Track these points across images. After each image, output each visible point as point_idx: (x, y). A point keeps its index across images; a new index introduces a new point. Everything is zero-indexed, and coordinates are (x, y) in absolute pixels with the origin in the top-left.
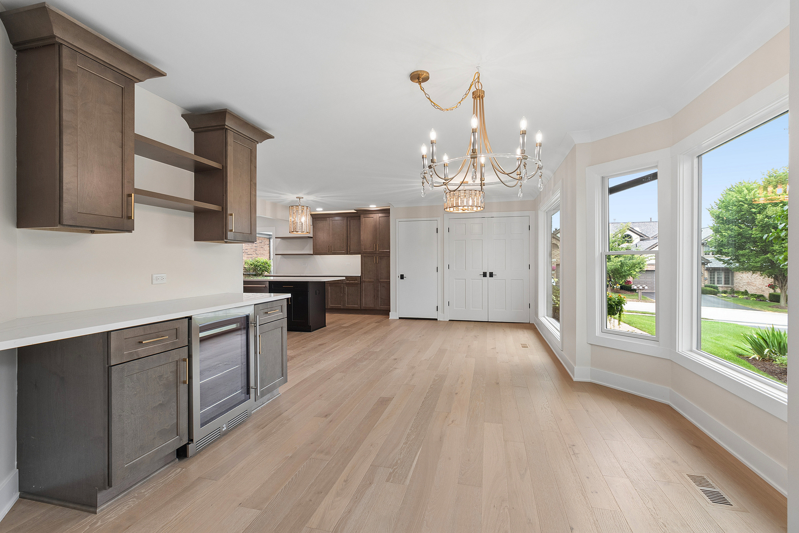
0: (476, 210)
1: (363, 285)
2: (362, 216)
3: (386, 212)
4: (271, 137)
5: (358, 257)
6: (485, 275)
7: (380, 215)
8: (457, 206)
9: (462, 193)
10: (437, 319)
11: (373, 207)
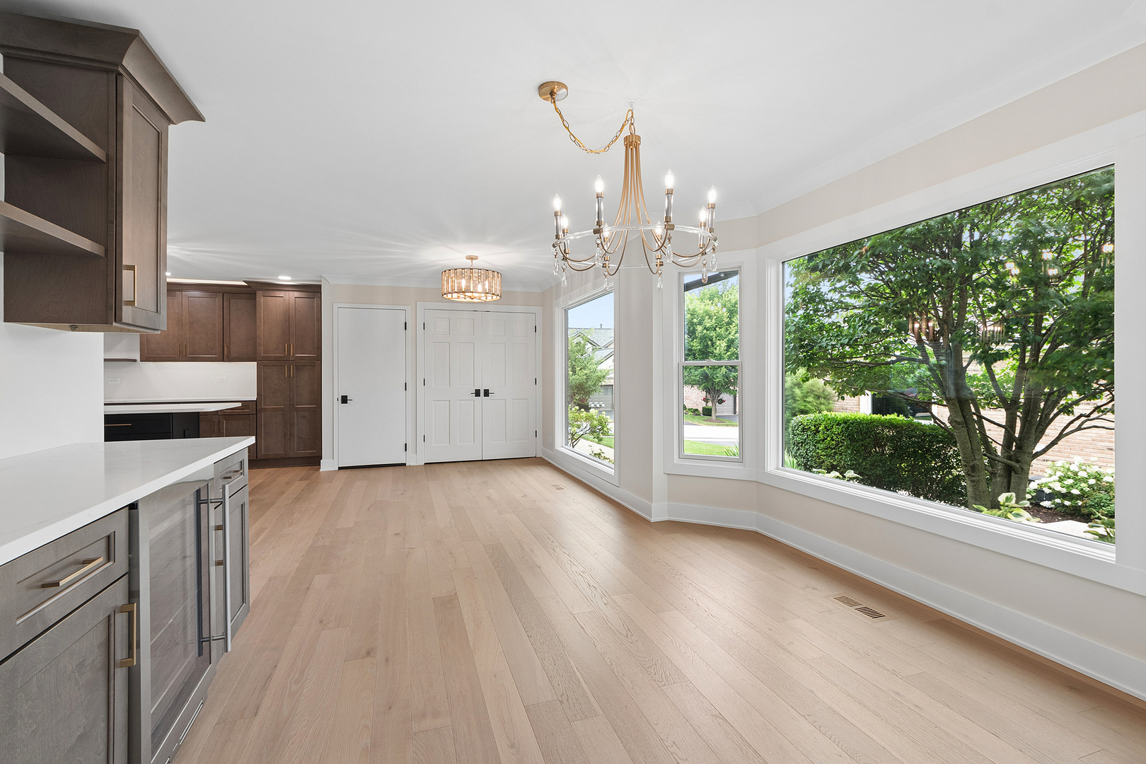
0: (484, 299)
1: (263, 416)
2: (259, 293)
3: (313, 291)
4: (199, 118)
5: (251, 368)
6: (477, 393)
7: (296, 294)
8: (467, 290)
9: (475, 273)
10: (405, 464)
11: (284, 279)
